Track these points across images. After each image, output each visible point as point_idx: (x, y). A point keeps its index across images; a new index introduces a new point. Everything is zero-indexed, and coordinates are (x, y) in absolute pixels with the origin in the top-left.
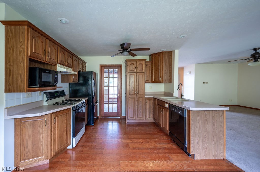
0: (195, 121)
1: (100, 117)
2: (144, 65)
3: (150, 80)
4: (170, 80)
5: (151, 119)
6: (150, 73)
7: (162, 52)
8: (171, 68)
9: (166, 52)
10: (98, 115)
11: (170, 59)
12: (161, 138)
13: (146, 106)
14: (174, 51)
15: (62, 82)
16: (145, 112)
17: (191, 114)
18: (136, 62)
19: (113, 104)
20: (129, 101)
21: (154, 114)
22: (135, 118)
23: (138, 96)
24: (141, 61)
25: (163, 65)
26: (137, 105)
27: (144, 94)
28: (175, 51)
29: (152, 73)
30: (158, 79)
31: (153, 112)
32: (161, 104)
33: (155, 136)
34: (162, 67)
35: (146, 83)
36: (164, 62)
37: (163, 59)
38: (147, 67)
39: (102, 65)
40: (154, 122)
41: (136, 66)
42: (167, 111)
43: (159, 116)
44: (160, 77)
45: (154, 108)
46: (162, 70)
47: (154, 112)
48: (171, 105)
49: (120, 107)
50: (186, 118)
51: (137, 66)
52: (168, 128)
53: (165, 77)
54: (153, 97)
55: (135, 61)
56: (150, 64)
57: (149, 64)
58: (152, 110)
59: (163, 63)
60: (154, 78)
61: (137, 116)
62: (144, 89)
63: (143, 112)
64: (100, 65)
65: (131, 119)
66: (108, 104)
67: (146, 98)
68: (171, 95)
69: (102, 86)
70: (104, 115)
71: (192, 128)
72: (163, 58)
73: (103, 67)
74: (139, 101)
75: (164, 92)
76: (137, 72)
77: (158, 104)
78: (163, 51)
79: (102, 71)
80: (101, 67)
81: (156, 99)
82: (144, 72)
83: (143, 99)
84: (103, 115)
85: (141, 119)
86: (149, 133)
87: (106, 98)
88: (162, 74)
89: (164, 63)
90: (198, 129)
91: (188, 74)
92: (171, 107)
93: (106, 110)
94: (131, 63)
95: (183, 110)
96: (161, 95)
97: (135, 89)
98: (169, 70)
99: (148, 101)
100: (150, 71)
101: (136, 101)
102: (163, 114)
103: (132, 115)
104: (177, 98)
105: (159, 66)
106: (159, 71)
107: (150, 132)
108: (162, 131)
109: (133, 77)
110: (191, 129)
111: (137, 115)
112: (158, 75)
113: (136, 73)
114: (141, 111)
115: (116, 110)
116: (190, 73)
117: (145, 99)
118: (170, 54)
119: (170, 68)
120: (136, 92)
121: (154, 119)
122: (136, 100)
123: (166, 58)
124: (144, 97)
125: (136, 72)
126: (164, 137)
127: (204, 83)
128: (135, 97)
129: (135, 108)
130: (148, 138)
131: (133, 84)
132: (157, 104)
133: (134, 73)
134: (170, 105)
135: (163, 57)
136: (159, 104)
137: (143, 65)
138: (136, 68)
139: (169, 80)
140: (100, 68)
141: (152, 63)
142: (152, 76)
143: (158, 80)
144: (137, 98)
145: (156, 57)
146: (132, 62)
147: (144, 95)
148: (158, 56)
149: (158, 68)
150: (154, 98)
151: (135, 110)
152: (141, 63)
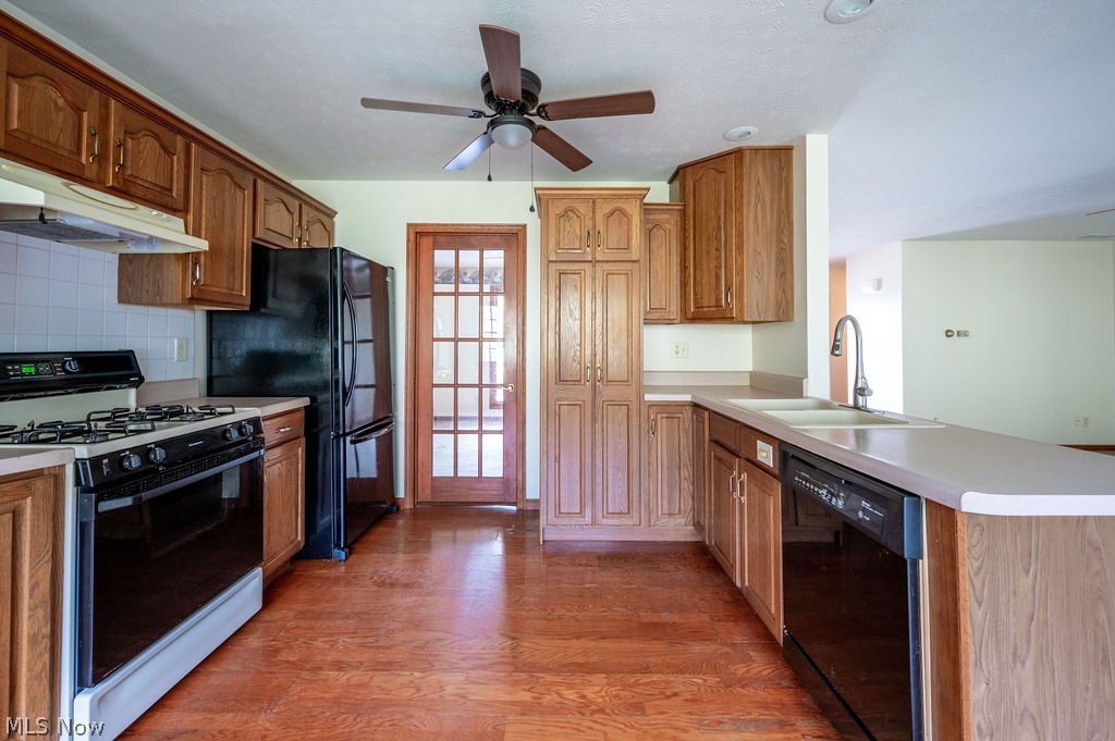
0: (1003, 598)
1: (408, 505)
2: (636, 221)
3: (674, 310)
4: (784, 309)
5: (681, 521)
6: (675, 269)
7: (738, 153)
8: (786, 241)
9: (756, 150)
10: (401, 493)
11: (780, 189)
12: (732, 668)
13: (650, 448)
14: (803, 140)
15: (121, 300)
16: (645, 483)
17: (968, 545)
18: (591, 204)
19: (480, 432)
20: (551, 418)
21: (697, 498)
22: (588, 518)
23: (608, 392)
24: (620, 197)
25: (741, 223)
26: (599, 444)
27: (640, 383)
28: (810, 138)
29: (684, 268)
30: (718, 300)
31: (687, 487)
32: (730, 444)
33: (698, 649)
34: (740, 234)
35: (648, 322)
36: (749, 202)
37: (739, 188)
38: (658, 233)
39: (416, 225)
40: (698, 539)
41: (589, 224)
42: (766, 491)
43: (722, 507)
44: (728, 289)
45: (697, 462)
46: (740, 248)
47: (698, 481)
48: (792, 452)
49: (515, 454)
50: (924, 566)
51: (594, 226)
52: (777, 600)
53: (757, 290)
54: (687, 398)
55: (585, 198)
56: (671, 223)
57: (668, 221)
58: (686, 472)
59: (740, 209)
60: (695, 294)
61: (599, 506)
62: (640, 352)
63: (635, 480)
64: (409, 225)
65: (566, 521)
66: (456, 432)
67: (652, 405)
68: (792, 387)
69: (423, 340)
70: (434, 490)
71: (978, 662)
72: (742, 181)
73: (424, 239)
74: (613, 421)
75: (752, 374)
76: (599, 258)
77: (716, 442)
78: (743, 144)
79: (424, 258)
80: (412, 236)
81: (707, 409)
82: (634, 258)
83: (634, 407)
84: (425, 494)
85: (626, 521)
86: (656, 624)
87: (442, 402)
88: (741, 270)
89: (748, 211)
90: (1026, 673)
91: (869, 289)
92: (792, 463)
93: (442, 467)
94: (560, 210)
95: (890, 497)
96: (736, 391)
97: (588, 352)
98: (774, 246)
99: (662, 424)
100: (675, 259)
101: (594, 420)
102: (741, 505)
103: (570, 502)
104: (824, 405)
105: (719, 228)
106: (718, 258)
107: (666, 617)
108: (741, 606)
109: (576, 286)
110: (971, 671)
111: (599, 498)
112: (718, 278)
113: (594, 262)
114: (622, 475)
115: (494, 468)
116: (879, 284)
117: (644, 410)
118: (782, 160)
119: (780, 241)
120: (594, 370)
121: (698, 526)
122: (594, 413)
123: (757, 179)
124: (640, 397)
125: (590, 258)
126: (751, 659)
127: (949, 334)
128: (587, 396)
129: (588, 460)
130: (646, 670)
131: (578, 322)
132: (710, 440)
133: (582, 266)
134: (790, 455)
135: (739, 178)
136: (722, 440)
137: (629, 223)
138: (592, 237)
139: (778, 305)
140: (408, 240)
141: (683, 214)
142: (684, 284)
143: (718, 305)
144: (599, 402)
145: (704, 180)
146: (567, 204)
147: (641, 390)
148: (713, 172)
149: (718, 238)
150: (695, 406)
151: (588, 473)
152: (619, 210)
